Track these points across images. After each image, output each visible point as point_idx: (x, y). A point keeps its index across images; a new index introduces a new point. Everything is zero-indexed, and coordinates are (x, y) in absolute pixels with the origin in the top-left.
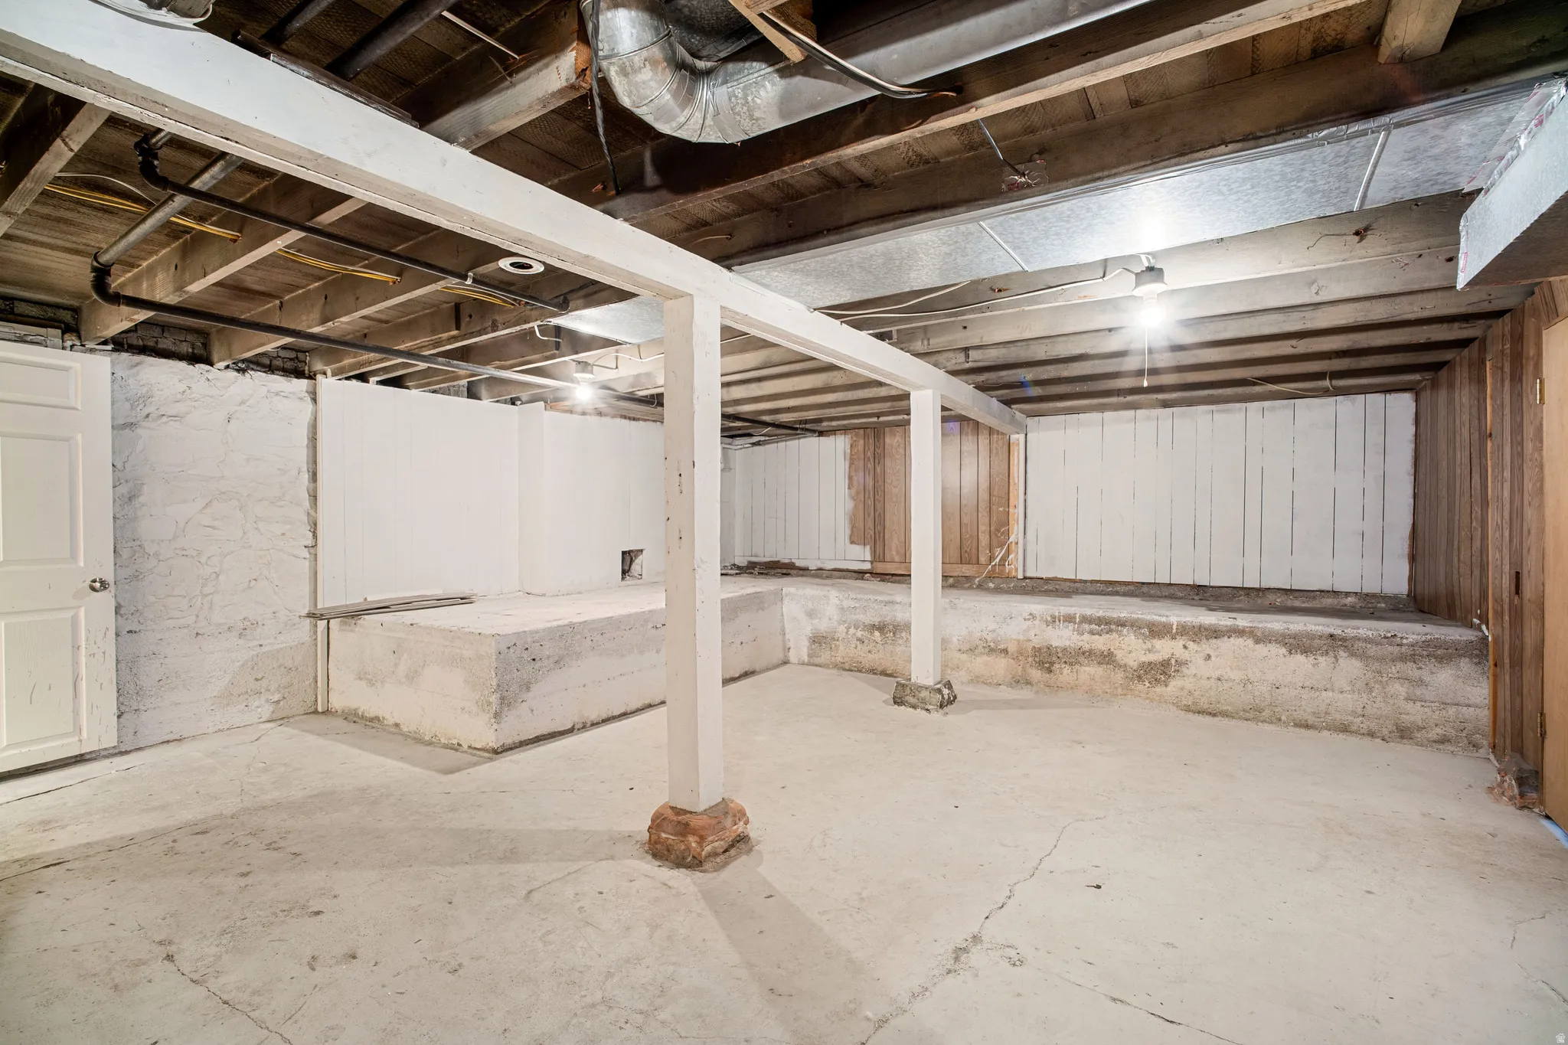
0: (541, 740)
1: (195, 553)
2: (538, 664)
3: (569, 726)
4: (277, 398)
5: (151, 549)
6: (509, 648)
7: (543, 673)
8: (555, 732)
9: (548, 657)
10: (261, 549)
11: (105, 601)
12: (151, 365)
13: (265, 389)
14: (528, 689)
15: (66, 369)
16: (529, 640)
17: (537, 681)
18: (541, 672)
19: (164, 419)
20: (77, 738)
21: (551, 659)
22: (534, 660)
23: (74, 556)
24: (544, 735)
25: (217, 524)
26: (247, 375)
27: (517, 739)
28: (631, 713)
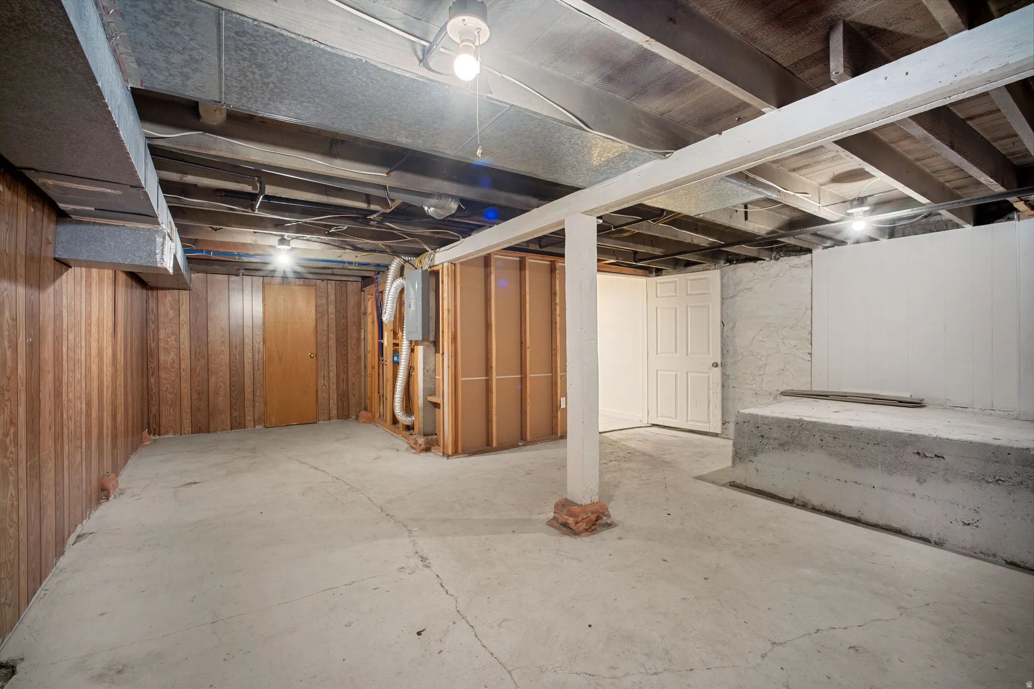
0: (762, 494)
1: (756, 354)
2: (765, 441)
3: (790, 498)
4: (794, 268)
5: (740, 351)
6: (745, 422)
7: (769, 448)
8: (775, 495)
9: (775, 439)
10: (785, 354)
11: (718, 370)
12: (741, 267)
13: (788, 266)
14: (755, 455)
15: (706, 278)
16: (760, 421)
17: (762, 452)
18: (767, 447)
19: (745, 291)
20: (708, 425)
21: (776, 441)
22: (763, 436)
23: (708, 352)
24: (765, 492)
25: (765, 339)
26: (779, 260)
27: (744, 484)
28: (864, 523)
